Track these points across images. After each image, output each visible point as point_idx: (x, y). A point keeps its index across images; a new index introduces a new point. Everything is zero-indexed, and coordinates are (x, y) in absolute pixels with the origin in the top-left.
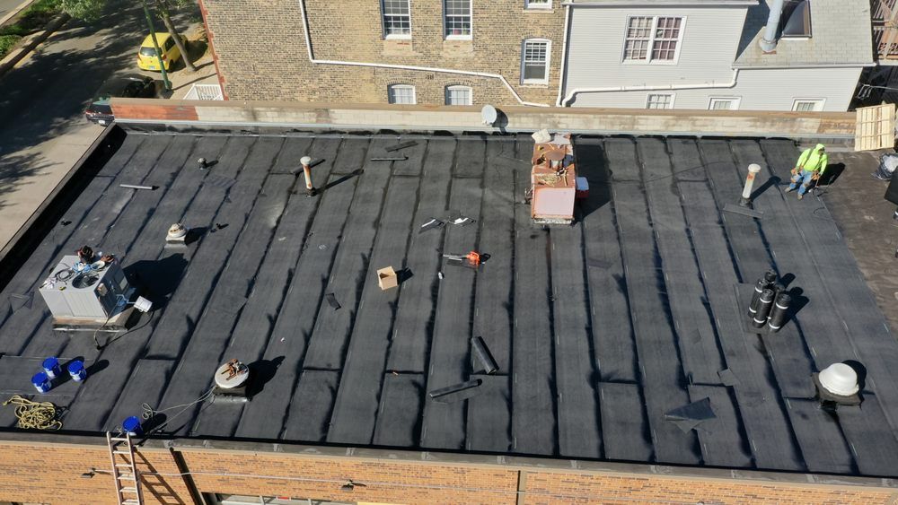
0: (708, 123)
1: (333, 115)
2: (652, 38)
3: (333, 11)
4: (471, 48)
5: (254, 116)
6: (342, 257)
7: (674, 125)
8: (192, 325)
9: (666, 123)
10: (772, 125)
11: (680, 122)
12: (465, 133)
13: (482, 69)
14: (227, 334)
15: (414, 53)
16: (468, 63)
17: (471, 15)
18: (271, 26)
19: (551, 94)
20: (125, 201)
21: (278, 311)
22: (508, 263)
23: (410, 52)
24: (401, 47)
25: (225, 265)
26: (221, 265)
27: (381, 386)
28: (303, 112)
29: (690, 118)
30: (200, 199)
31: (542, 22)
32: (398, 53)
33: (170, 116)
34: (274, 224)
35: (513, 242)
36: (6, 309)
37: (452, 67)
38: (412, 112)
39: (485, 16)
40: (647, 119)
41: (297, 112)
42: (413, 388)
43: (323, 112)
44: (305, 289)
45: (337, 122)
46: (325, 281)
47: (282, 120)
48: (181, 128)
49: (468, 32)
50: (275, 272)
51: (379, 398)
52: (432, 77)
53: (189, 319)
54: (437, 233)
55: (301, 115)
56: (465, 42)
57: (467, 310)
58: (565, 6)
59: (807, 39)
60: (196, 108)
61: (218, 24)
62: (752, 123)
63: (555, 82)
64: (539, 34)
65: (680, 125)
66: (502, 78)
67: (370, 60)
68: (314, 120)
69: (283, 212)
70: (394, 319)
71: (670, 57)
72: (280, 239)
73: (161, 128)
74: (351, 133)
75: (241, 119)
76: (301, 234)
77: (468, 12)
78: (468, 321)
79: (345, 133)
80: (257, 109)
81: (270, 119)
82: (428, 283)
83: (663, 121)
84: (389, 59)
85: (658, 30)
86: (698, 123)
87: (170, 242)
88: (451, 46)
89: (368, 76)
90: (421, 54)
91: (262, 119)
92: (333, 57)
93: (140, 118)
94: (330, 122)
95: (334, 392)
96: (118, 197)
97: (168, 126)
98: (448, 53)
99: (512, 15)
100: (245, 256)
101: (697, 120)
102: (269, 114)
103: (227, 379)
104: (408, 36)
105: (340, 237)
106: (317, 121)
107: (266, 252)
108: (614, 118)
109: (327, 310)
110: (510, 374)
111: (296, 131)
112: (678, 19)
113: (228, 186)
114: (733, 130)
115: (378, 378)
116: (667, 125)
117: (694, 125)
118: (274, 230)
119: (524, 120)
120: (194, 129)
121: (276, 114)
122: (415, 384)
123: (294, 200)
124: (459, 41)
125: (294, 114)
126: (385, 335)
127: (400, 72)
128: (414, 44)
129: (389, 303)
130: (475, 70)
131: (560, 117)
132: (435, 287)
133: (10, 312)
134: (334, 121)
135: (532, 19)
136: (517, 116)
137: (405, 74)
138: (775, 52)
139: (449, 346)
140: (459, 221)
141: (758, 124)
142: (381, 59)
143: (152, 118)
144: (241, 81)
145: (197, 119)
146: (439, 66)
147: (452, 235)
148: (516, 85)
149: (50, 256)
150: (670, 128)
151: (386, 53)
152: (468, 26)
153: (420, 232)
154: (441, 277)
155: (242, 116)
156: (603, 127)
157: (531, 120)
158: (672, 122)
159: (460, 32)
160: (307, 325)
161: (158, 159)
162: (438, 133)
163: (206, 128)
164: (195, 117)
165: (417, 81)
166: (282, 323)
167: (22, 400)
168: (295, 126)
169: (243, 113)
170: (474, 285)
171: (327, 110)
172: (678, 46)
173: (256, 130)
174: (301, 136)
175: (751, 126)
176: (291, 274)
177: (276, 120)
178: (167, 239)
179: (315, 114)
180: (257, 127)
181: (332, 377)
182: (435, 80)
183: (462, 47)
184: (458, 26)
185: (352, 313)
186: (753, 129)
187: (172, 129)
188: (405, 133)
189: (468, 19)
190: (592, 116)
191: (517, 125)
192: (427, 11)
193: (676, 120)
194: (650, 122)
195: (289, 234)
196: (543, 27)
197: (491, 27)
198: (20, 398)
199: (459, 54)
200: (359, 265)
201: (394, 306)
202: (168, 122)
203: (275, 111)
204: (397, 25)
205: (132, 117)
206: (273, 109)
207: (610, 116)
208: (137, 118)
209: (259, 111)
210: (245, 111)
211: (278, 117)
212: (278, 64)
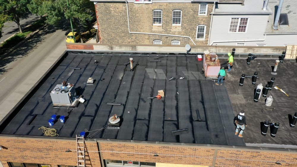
0: (258, 50)
1: (137, 48)
2: (239, 25)
3: (138, 16)
4: (180, 28)
5: (112, 48)
6: (145, 88)
7: (247, 51)
8: (98, 107)
9: (245, 50)
10: (279, 51)
11: (249, 50)
12: (179, 54)
13: (184, 35)
14: (110, 109)
15: (162, 30)
16: (179, 33)
17: (181, 18)
18: (118, 21)
19: (206, 43)
20: (72, 72)
21: (126, 103)
22: (199, 90)
23: (161, 29)
24: (158, 28)
25: (106, 90)
26: (105, 90)
27: (164, 125)
28: (127, 47)
29: (253, 49)
30: (96, 72)
31: (204, 20)
32: (157, 30)
33: (85, 48)
34: (120, 78)
35: (200, 84)
36: (36, 102)
37: (174, 34)
38: (162, 47)
39: (185, 18)
40: (238, 49)
41: (125, 47)
42: (174, 125)
43: (134, 47)
44: (134, 97)
45: (138, 50)
46: (140, 95)
47: (121, 50)
48: (88, 52)
49: (180, 23)
50: (123, 92)
51: (163, 128)
52: (167, 38)
53: (97, 105)
54: (174, 81)
55: (127, 48)
56: (179, 26)
57: (188, 103)
58: (211, 14)
59: (288, 26)
60: (93, 46)
61: (101, 21)
62: (273, 50)
63: (207, 39)
64: (202, 24)
65: (249, 51)
66: (190, 37)
67: (148, 32)
69: (123, 75)
70: (164, 105)
71: (244, 31)
72: (123, 83)
73: (81, 52)
74: (142, 54)
75: (108, 49)
76: (130, 82)
77: (180, 17)
78: (189, 106)
79: (140, 54)
80: (113, 46)
81: (117, 49)
82: (174, 95)
83: (244, 50)
84: (154, 32)
85: (241, 22)
86: (255, 50)
87: (88, 83)
88: (174, 27)
89: (147, 37)
90: (165, 30)
91: (114, 49)
92: (136, 31)
93: (75, 49)
94: (136, 50)
95: (148, 126)
96: (69, 71)
97: (83, 52)
98: (173, 30)
99: (194, 17)
100: (113, 87)
101: (255, 49)
103: (113, 121)
104: (161, 25)
105: (143, 82)
106: (132, 50)
107: (119, 87)
108: (228, 49)
109: (142, 103)
110: (206, 121)
111: (125, 53)
112: (247, 19)
113: (105, 68)
114: (266, 53)
115: (162, 122)
116: (245, 51)
117: (254, 51)
118: (121, 81)
119: (199, 49)
120: (92, 53)
122: (175, 124)
123: (127, 72)
124: (177, 26)
125: (125, 48)
126: (162, 110)
127: (157, 36)
128: (162, 27)
129: (162, 101)
130: (182, 35)
131: (210, 48)
132: (177, 96)
133: (38, 103)
134: (137, 50)
135: (200, 19)
136: (197, 48)
137: (159, 37)
138: (278, 30)
139: (184, 113)
140: (181, 78)
141: (275, 51)
142: (152, 32)
143: (79, 49)
144: (106, 39)
145: (93, 49)
146: (170, 34)
147: (180, 82)
148: (194, 40)
149: (49, 87)
150: (246, 52)
151: (153, 30)
152: (180, 21)
153: (169, 81)
154: (178, 94)
155: (108, 48)
156: (224, 52)
157: (201, 49)
158: (247, 50)
159: (177, 23)
160: (136, 107)
161: (81, 61)
162: (170, 54)
163: (96, 52)
164: (93, 48)
165: (163, 39)
166: (128, 106)
167: (45, 128)
168: (124, 51)
169: (108, 47)
170: (189, 96)
171: (135, 46)
172: (247, 27)
173: (112, 53)
174: (126, 55)
175: (272, 52)
176: (128, 93)
177: (119, 50)
178: (87, 82)
179: (131, 48)
180: (112, 52)
181: (147, 122)
182: (168, 39)
183: (178, 28)
184: (177, 21)
185: (150, 104)
186: (273, 52)
187: (85, 53)
188: (160, 54)
189: (180, 19)
190: (221, 48)
191: (196, 51)
192: (167, 16)
193: (248, 49)
194: (239, 50)
195: (126, 81)
196: (204, 21)
197: (187, 22)
198: (44, 127)
199: (177, 30)
200: (151, 90)
201: (164, 102)
202: (84, 51)
203: (119, 47)
204: (157, 21)
205: (73, 49)
207: (227, 48)
208: (74, 49)
209: (113, 47)
210: (109, 47)
211: (120, 49)
212: (119, 34)
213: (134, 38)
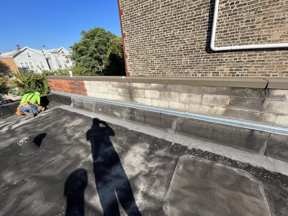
33: (72, 91)
41: (189, 91)
55: (196, 98)
68: (221, 109)
94: (257, 119)
102: (148, 93)
106: (227, 113)
121: (157, 94)
125: (184, 96)
145: (86, 95)
155: (119, 94)
164: (85, 92)
169: (120, 90)
177: (156, 103)
203: (157, 89)
206: (153, 85)
209: (136, 88)
210: (121, 87)
211: (160, 99)
212: (173, 58)
213: (227, 70)
